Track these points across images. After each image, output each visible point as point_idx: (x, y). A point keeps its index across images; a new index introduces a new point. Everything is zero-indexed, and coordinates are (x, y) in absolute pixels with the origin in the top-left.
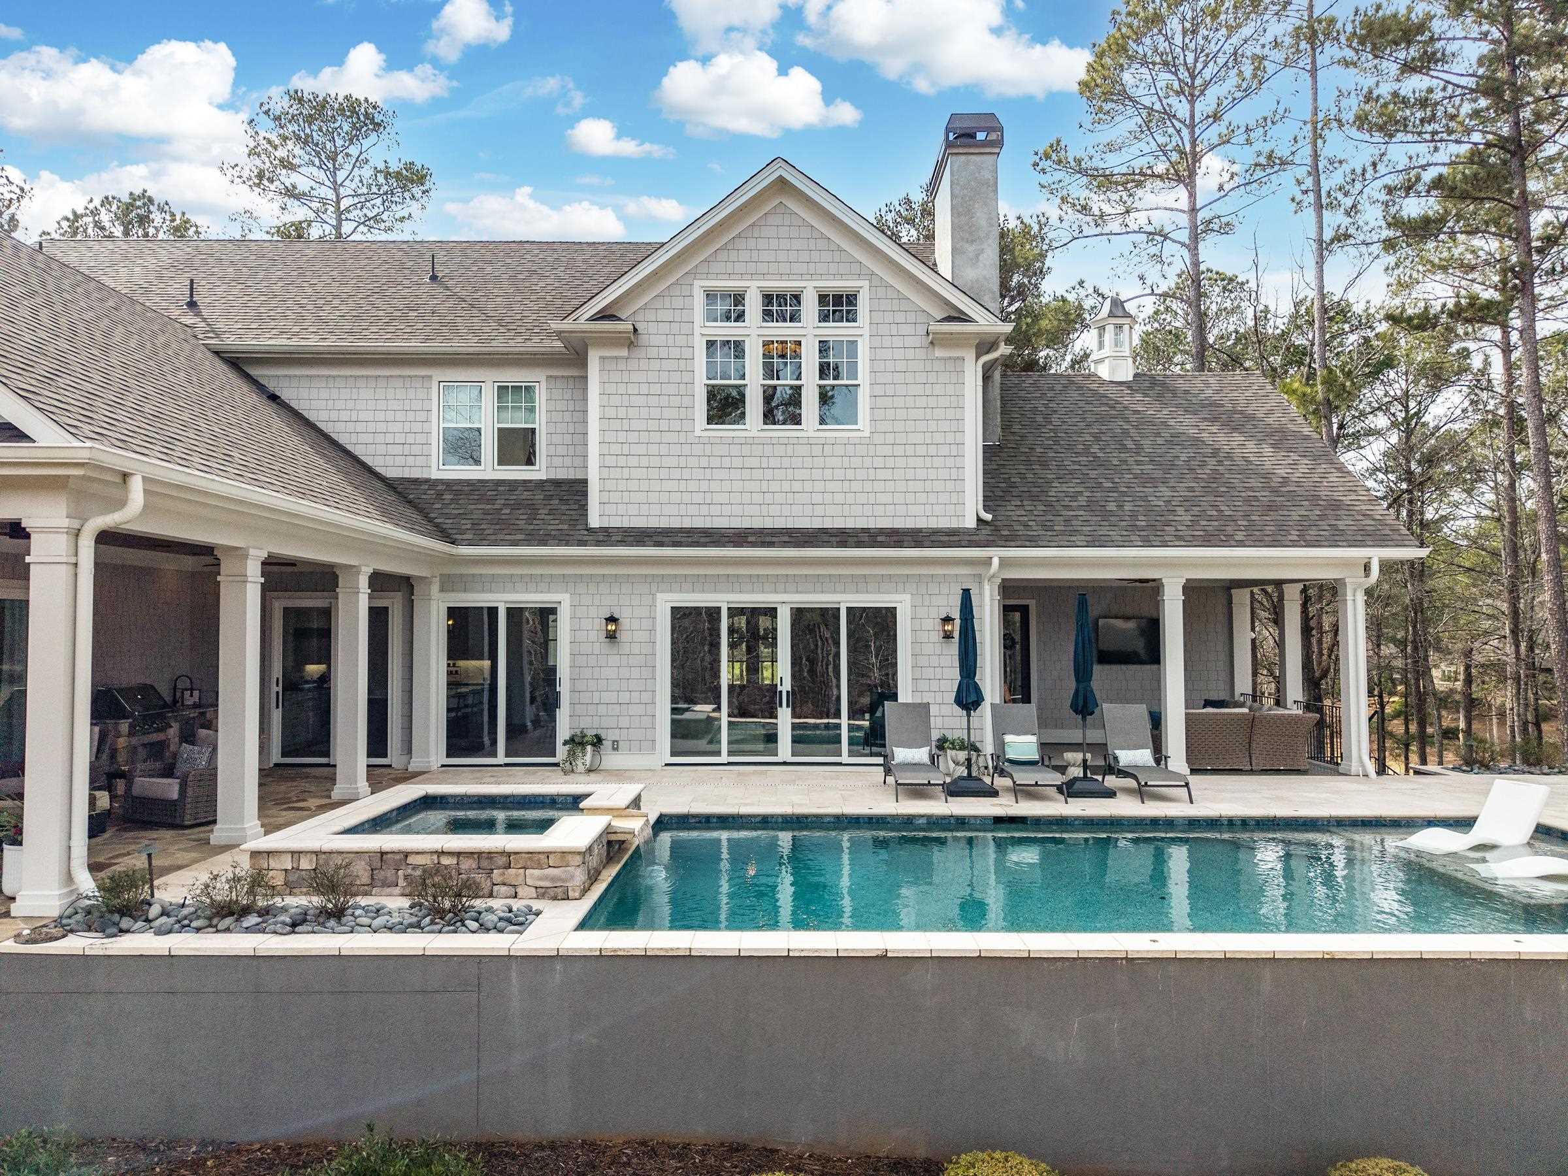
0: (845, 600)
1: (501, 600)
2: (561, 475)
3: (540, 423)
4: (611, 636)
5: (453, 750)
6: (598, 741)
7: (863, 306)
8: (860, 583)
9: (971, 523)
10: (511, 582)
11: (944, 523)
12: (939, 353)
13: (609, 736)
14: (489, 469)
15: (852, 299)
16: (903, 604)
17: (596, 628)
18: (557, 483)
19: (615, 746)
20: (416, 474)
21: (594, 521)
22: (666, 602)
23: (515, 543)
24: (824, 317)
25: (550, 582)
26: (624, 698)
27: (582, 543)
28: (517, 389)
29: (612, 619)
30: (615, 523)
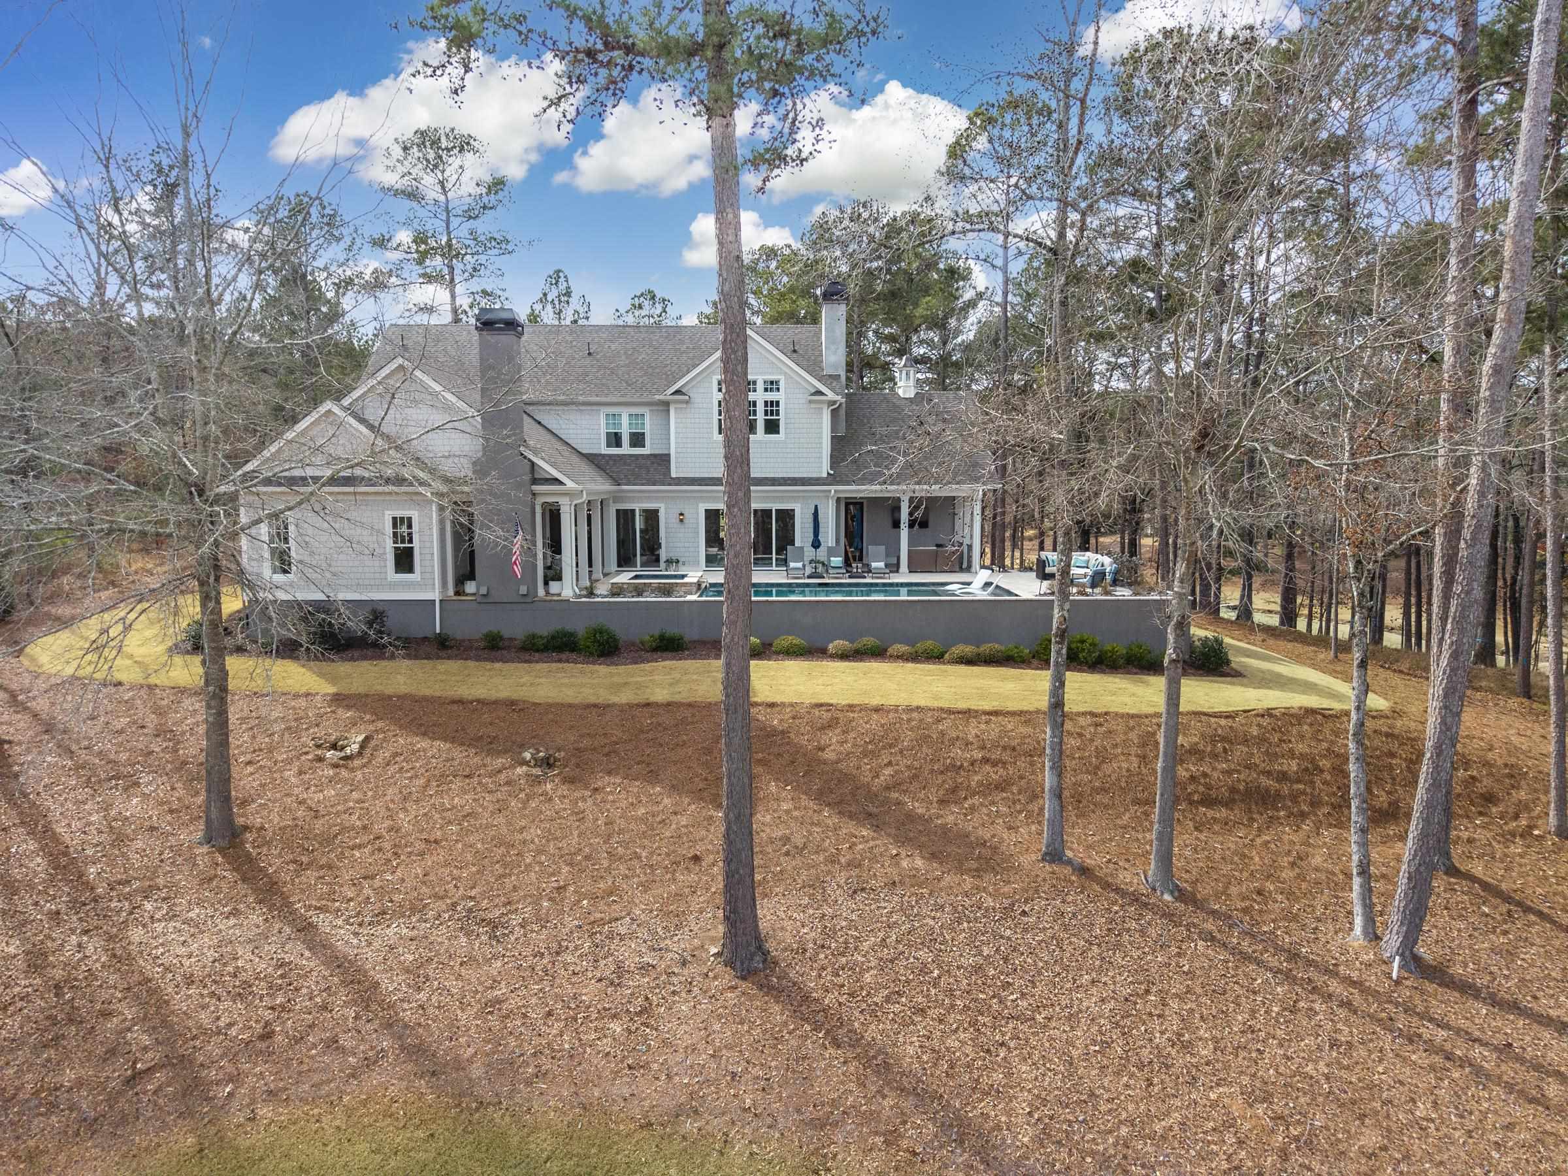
0: (774, 506)
1: (637, 507)
2: (657, 452)
3: (647, 430)
4: (681, 520)
5: (619, 565)
6: (677, 562)
7: (782, 385)
8: (781, 499)
9: (825, 475)
10: (640, 500)
11: (814, 475)
12: (813, 406)
13: (681, 560)
14: (626, 449)
15: (777, 382)
16: (798, 508)
17: (674, 518)
18: (655, 456)
19: (684, 564)
20: (595, 452)
21: (673, 475)
22: (702, 507)
23: (643, 485)
24: (766, 390)
25: (657, 499)
26: (687, 545)
27: (670, 485)
28: (637, 415)
29: (681, 514)
30: (682, 475)
